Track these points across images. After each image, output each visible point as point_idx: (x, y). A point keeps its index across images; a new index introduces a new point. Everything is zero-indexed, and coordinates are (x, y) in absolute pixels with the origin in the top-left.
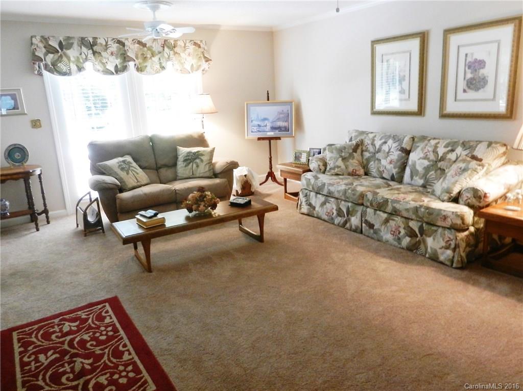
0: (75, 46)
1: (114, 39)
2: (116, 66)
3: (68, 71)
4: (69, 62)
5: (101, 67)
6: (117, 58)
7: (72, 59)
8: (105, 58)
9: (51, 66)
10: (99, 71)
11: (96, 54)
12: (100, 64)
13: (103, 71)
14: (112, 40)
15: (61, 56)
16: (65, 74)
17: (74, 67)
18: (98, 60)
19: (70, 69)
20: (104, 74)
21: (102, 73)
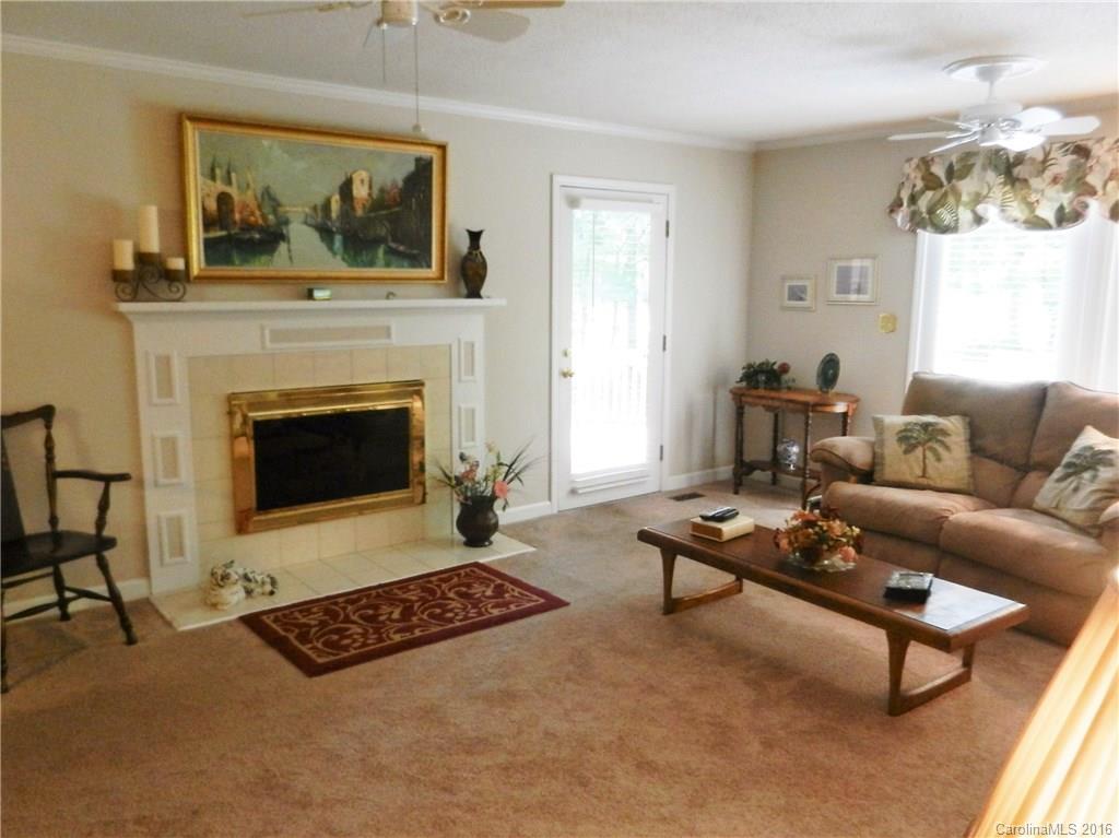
0: (977, 170)
1: (1066, 144)
2: (1061, 208)
3: (953, 224)
4: (957, 206)
5: (1022, 211)
6: (1066, 190)
7: (965, 198)
8: (1036, 191)
9: (924, 215)
10: (1015, 221)
11: (1017, 184)
12: (1023, 206)
13: (1026, 222)
14: (1061, 148)
15: (945, 195)
16: (945, 230)
17: (965, 215)
18: (1020, 197)
19: (957, 220)
20: (1028, 228)
21: (1023, 226)
